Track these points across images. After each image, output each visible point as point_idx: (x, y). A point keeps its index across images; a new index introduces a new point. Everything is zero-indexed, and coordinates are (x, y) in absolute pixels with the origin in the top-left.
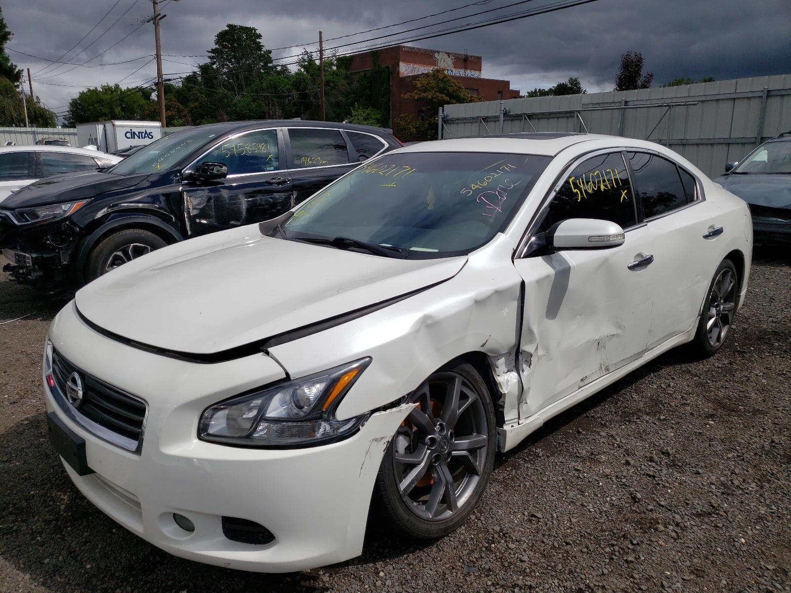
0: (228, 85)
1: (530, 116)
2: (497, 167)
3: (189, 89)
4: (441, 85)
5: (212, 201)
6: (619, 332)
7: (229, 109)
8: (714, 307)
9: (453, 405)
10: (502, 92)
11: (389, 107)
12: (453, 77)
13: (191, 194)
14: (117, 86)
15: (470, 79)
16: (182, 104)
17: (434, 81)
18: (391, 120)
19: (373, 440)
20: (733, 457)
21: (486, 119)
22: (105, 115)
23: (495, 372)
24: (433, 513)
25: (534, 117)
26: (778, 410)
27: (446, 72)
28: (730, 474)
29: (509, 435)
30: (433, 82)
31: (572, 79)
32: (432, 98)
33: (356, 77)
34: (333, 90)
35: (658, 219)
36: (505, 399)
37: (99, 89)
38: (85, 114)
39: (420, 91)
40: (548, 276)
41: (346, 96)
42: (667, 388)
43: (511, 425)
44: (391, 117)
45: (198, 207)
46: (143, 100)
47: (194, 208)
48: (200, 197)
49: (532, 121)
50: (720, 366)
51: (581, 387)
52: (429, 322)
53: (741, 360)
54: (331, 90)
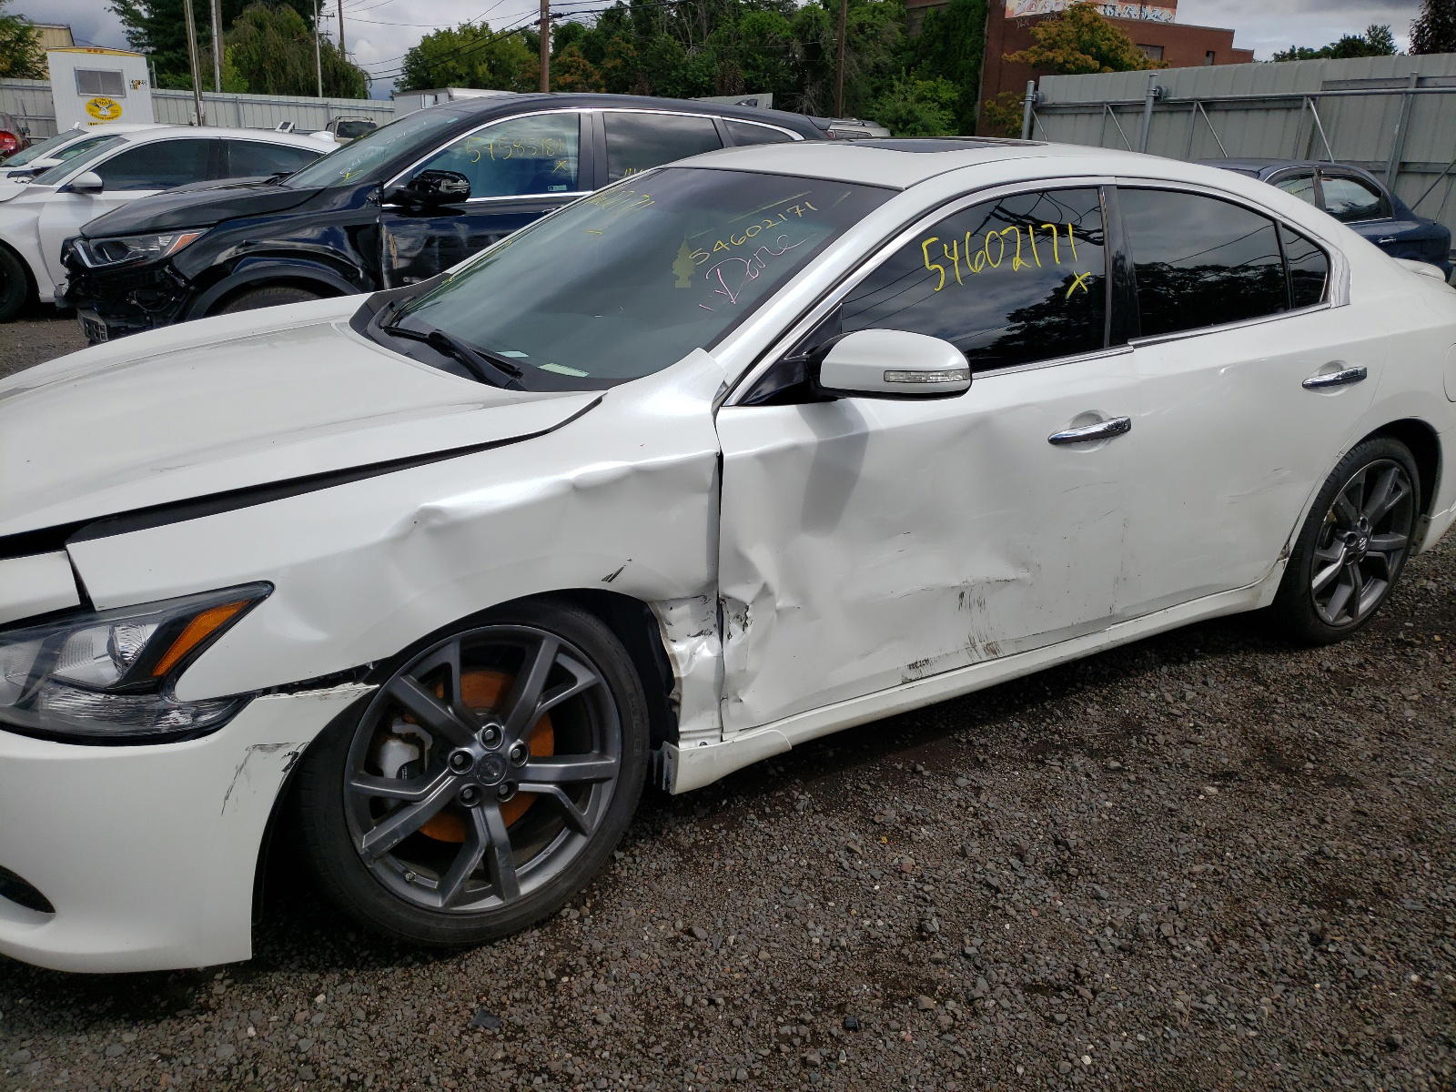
0: (677, 28)
1: (1209, 105)
2: (781, 209)
3: (609, 35)
4: (1086, 37)
5: (436, 244)
6: (1023, 574)
7: (674, 74)
8: (1342, 540)
9: (525, 690)
10: (1214, 53)
11: (978, 77)
12: (1113, 20)
13: (395, 229)
14: (485, 26)
15: (1151, 24)
16: (590, 62)
17: (1072, 29)
18: (979, 102)
19: (254, 747)
20: (1205, 872)
21: (1117, 108)
22: (460, 78)
23: (665, 631)
24: (447, 898)
25: (1218, 106)
26: (1390, 783)
27: (1100, 10)
28: (1165, 909)
29: (683, 762)
30: (1070, 29)
31: (1375, 28)
32: (1065, 62)
33: (920, 16)
34: (871, 42)
35: (1173, 340)
36: (681, 687)
37: (455, 30)
38: (429, 74)
39: (1042, 46)
40: (794, 449)
41: (896, 54)
42: (1175, 701)
43: (699, 742)
44: (980, 97)
45: (408, 254)
46: (527, 51)
47: (400, 257)
48: (412, 237)
49: (1212, 114)
50: (1333, 668)
51: (911, 681)
52: (436, 522)
53: (1394, 660)
54: (867, 41)
